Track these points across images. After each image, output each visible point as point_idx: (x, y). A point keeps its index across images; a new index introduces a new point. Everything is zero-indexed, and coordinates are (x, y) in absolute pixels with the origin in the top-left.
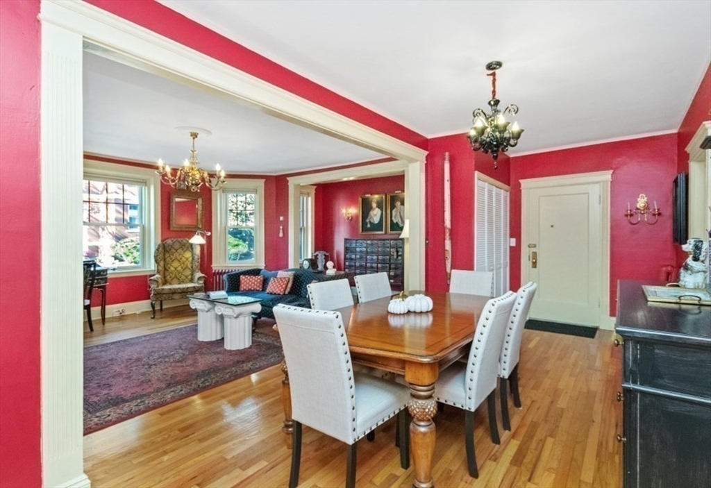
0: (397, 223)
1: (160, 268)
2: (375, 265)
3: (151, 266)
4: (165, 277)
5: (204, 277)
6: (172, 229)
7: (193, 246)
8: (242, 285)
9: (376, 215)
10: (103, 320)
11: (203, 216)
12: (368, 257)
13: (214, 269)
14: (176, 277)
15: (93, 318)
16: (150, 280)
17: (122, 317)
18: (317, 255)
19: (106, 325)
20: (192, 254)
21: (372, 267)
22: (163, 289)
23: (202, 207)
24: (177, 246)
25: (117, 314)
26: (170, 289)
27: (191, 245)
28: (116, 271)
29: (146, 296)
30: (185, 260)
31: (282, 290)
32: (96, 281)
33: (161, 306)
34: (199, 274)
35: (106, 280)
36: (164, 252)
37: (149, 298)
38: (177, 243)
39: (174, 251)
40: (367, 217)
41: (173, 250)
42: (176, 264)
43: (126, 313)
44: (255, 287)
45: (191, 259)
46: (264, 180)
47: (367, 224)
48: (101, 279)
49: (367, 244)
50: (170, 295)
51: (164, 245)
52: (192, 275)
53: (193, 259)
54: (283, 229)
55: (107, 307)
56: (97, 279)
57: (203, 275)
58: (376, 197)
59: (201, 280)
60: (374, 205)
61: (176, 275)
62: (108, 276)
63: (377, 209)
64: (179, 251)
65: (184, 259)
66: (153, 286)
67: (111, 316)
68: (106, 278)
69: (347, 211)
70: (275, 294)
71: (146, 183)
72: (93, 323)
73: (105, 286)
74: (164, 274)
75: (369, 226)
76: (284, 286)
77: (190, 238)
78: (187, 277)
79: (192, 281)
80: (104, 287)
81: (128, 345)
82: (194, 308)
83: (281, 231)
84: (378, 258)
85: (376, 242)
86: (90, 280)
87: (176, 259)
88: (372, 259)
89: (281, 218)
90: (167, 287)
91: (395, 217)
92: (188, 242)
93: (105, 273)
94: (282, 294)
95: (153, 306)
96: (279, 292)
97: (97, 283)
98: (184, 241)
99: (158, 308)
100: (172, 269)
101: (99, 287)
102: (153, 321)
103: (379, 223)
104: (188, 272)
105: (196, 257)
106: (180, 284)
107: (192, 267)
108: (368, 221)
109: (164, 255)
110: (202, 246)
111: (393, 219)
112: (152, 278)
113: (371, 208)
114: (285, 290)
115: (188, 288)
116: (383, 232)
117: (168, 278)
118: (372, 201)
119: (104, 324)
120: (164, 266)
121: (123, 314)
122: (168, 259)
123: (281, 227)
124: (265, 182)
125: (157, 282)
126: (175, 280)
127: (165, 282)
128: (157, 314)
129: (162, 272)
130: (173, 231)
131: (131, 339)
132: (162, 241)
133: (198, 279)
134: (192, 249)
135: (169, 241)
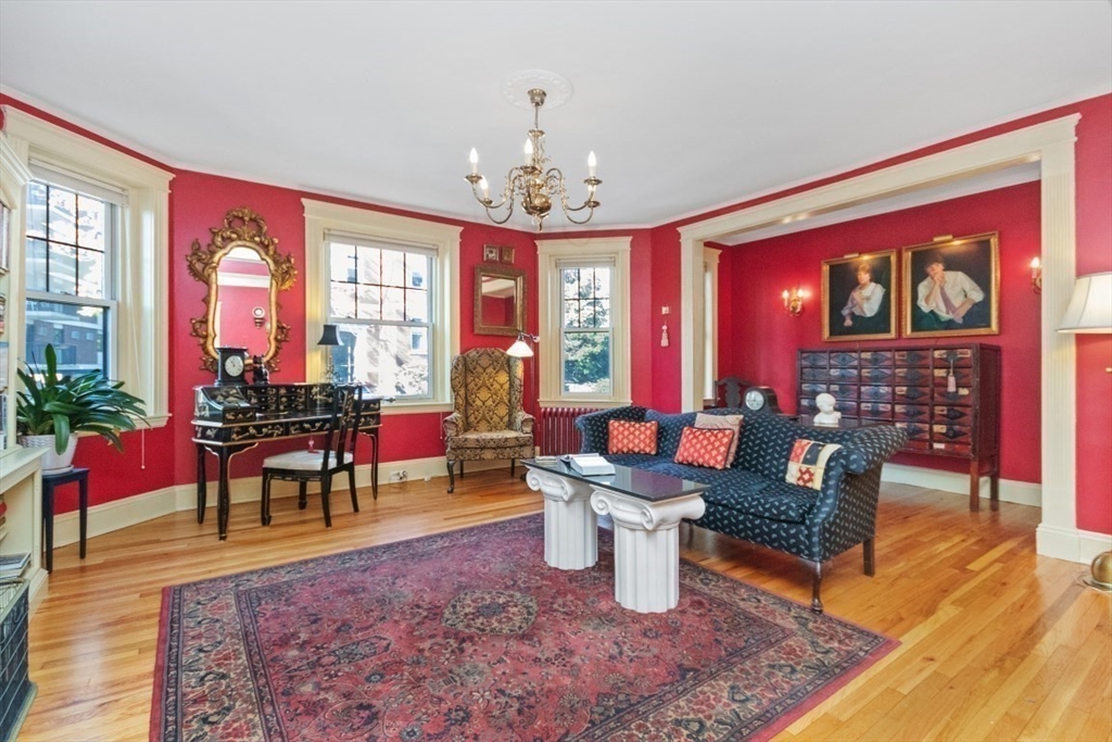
0: (932, 312)
1: (460, 401)
2: (884, 407)
3: (445, 398)
4: (467, 418)
5: (533, 420)
6: (476, 331)
7: (511, 363)
8: (615, 441)
9: (868, 299)
10: (375, 487)
11: (524, 310)
12: (863, 389)
13: (541, 405)
14: (484, 418)
15: (358, 485)
16: (446, 421)
17: (403, 486)
18: (725, 385)
19: (379, 499)
20: (510, 377)
21: (875, 412)
22: (466, 440)
23: (524, 293)
24: (485, 361)
25: (395, 480)
26: (478, 440)
27: (509, 359)
28: (394, 404)
29: (438, 449)
30: (498, 387)
31: (720, 458)
32: (363, 420)
33: (462, 470)
34: (521, 415)
35: (377, 417)
36: (465, 372)
37: (443, 454)
38: (485, 356)
39: (481, 371)
40: (845, 304)
41: (479, 370)
42: (484, 394)
43: (409, 479)
44: (642, 446)
45: (507, 386)
46: (630, 238)
47: (844, 319)
48: (372, 416)
49: (860, 359)
50: (478, 451)
51: (465, 359)
52: (510, 415)
53: (511, 386)
54: (667, 330)
55: (380, 465)
56: (365, 417)
57: (531, 416)
58: (866, 259)
59: (527, 426)
60: (864, 277)
61: (484, 414)
62: (383, 412)
63: (873, 284)
64: (490, 370)
65: (496, 386)
66: (451, 432)
67: (386, 482)
68: (379, 415)
69: (791, 295)
70: (701, 466)
71: (437, 250)
72: (358, 494)
73: (377, 429)
74: (466, 411)
75: (848, 322)
76: (722, 449)
77: (506, 349)
78: (501, 419)
79: (510, 426)
80: (375, 431)
81: (413, 556)
82: (535, 489)
83: (665, 335)
84: (894, 393)
85: (889, 354)
86: (353, 417)
87: (484, 384)
88: (876, 394)
89: (665, 310)
90: (472, 436)
91: (927, 300)
92: (503, 354)
93: (377, 406)
94: (719, 467)
95: (450, 467)
96: (712, 463)
97: (365, 424)
98: (497, 353)
99: (456, 471)
100: (479, 403)
101: (368, 431)
102: (450, 496)
103: (879, 313)
104: (503, 411)
105: (517, 382)
106: (491, 430)
107: (510, 401)
108: (845, 312)
109: (466, 378)
110: (526, 360)
111: (921, 303)
112: (448, 418)
113: (855, 284)
114: (726, 459)
115: (506, 439)
116: (893, 334)
117: (472, 419)
118: (857, 270)
119: (375, 498)
120: (466, 398)
121: (404, 480)
122: (472, 386)
123: (665, 328)
124: (632, 242)
125: (457, 426)
126: (483, 425)
127: (468, 427)
128: (456, 483)
129: (462, 409)
130: (478, 335)
131: (418, 540)
132: (462, 353)
133: (522, 423)
134: (509, 367)
135: (473, 353)
